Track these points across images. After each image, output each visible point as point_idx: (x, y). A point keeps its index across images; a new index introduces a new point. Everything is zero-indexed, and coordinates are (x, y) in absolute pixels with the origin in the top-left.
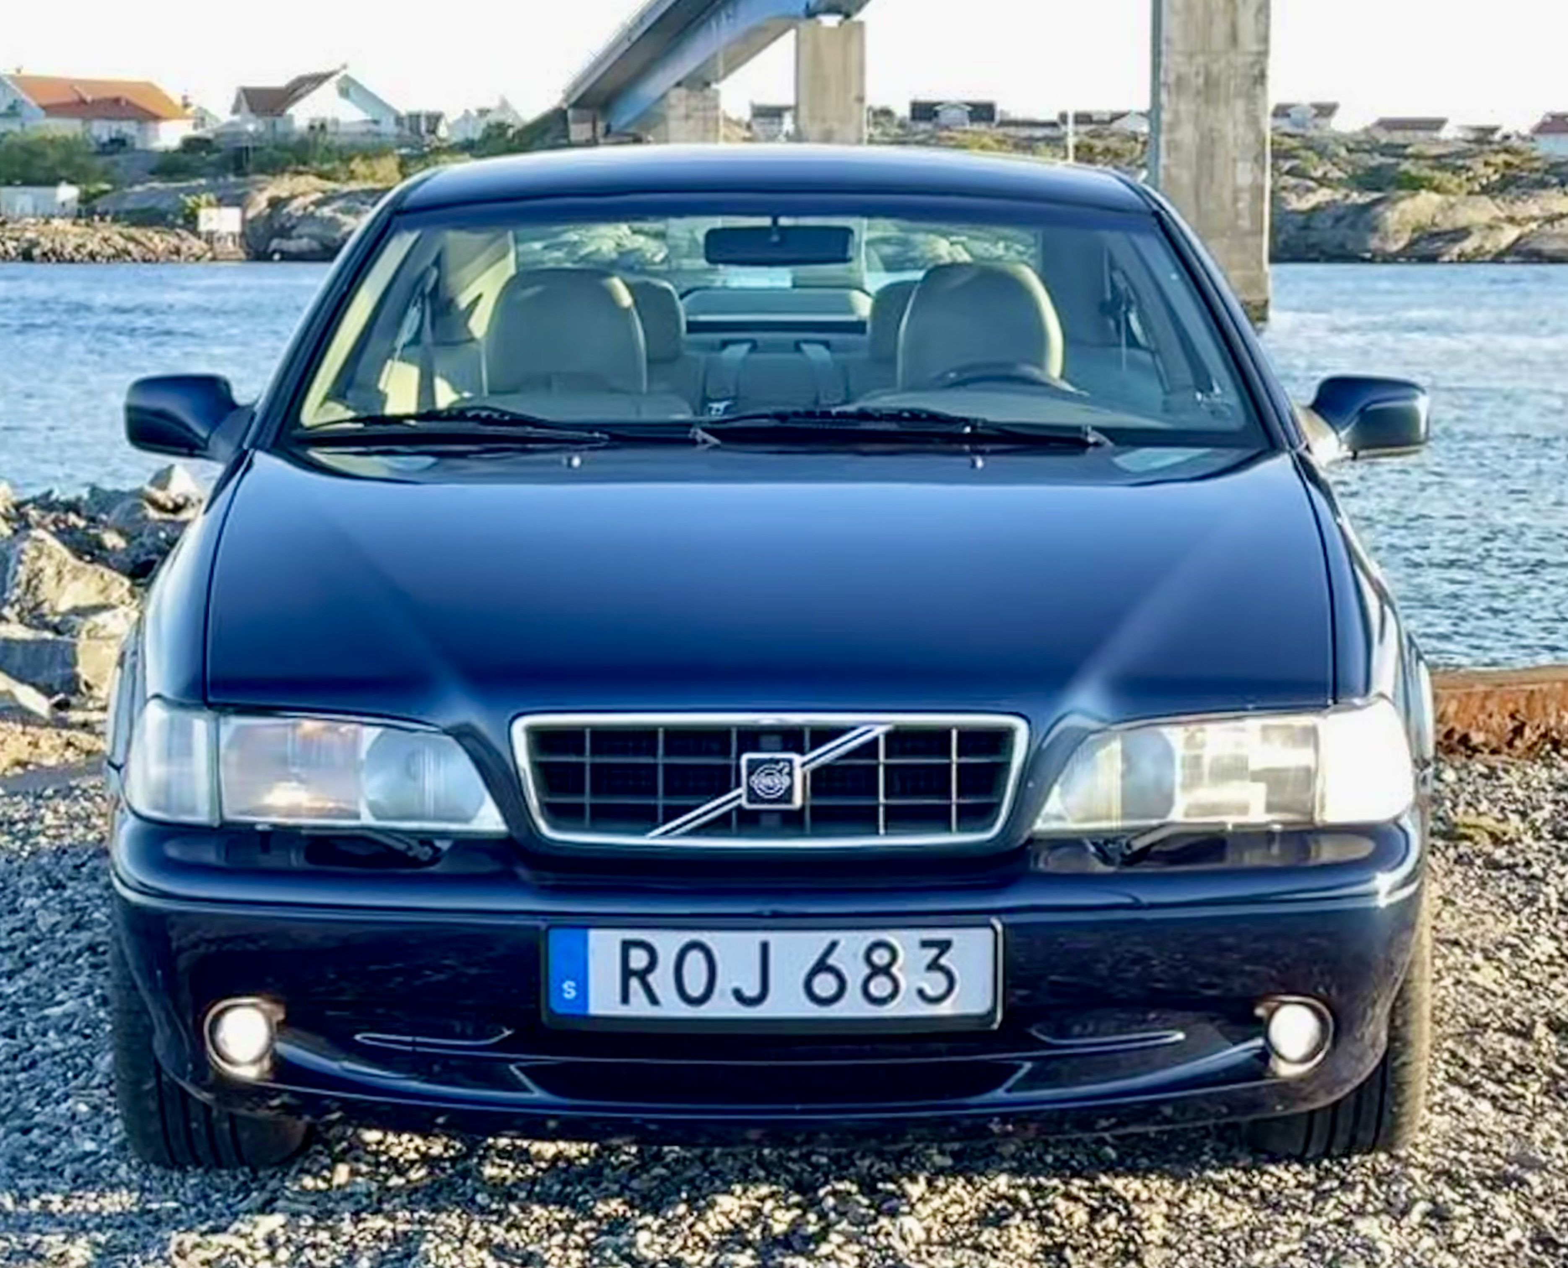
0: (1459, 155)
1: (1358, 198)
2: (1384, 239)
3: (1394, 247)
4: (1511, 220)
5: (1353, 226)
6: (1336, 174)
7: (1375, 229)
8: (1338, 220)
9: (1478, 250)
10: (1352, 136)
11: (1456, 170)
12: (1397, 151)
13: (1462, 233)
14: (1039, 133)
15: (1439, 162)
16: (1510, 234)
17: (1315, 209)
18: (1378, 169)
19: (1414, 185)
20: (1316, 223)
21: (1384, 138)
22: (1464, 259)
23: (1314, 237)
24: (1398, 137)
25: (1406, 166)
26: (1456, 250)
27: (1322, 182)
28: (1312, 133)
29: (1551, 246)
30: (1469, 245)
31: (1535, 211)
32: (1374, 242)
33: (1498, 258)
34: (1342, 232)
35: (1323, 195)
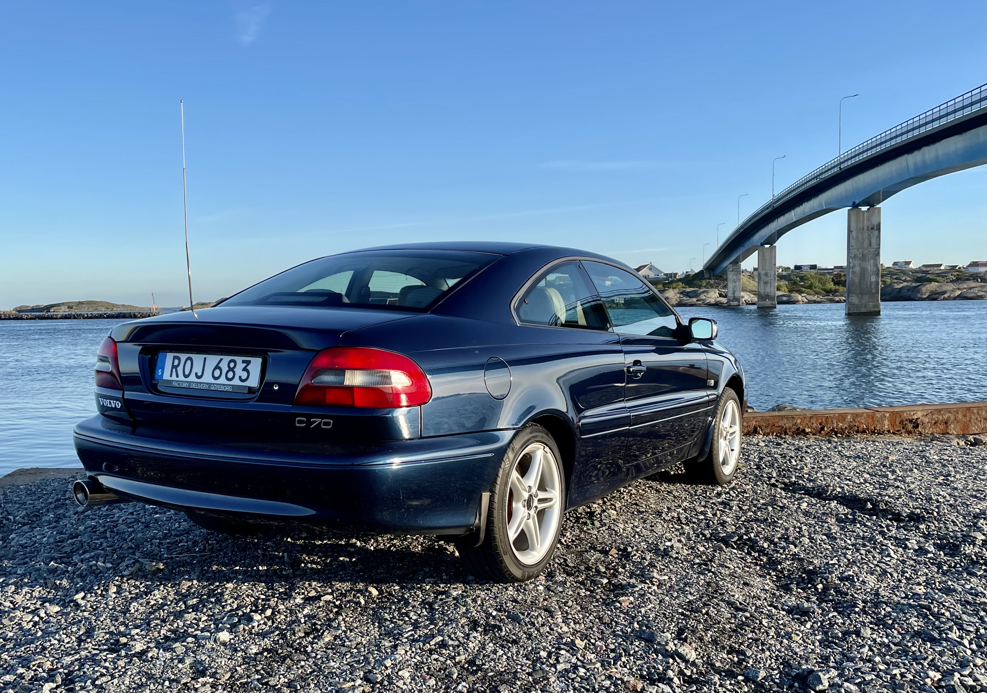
0: (944, 273)
1: (914, 284)
2: (921, 295)
3: (924, 297)
4: (959, 289)
5: (913, 291)
6: (909, 279)
7: (919, 292)
8: (908, 290)
9: (949, 297)
10: (914, 270)
11: (943, 277)
12: (926, 272)
13: (945, 292)
14: (826, 271)
15: (938, 275)
16: (959, 292)
17: (902, 288)
18: (921, 277)
19: (930, 281)
20: (903, 291)
21: (924, 269)
22: (945, 299)
23: (902, 294)
24: (928, 269)
25: (928, 276)
26: (942, 297)
27: (905, 281)
28: (904, 269)
29: (969, 295)
30: (946, 296)
31: (965, 286)
32: (919, 296)
33: (955, 299)
34: (910, 293)
35: (905, 284)
